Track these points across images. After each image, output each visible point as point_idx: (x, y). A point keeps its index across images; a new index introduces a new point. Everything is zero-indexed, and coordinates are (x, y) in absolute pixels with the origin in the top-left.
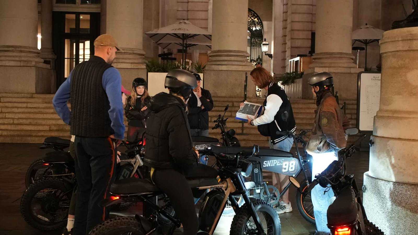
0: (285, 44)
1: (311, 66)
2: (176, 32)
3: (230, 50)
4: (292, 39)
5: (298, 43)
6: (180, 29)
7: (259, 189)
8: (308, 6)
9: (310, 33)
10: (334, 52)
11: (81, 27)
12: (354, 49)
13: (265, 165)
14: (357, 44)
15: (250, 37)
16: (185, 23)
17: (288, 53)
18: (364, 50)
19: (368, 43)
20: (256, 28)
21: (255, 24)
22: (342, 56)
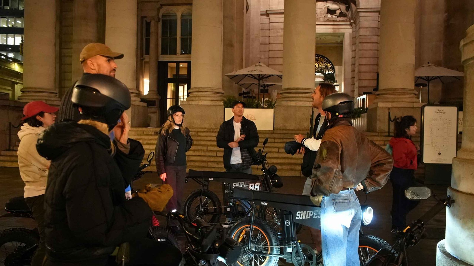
0: (353, 84)
1: (376, 101)
2: (251, 73)
3: (299, 88)
4: (359, 79)
5: (365, 83)
6: (255, 71)
7: (290, 247)
8: (374, 51)
9: (376, 74)
10: (397, 88)
11: (180, 73)
12: (417, 85)
13: (298, 217)
14: (420, 81)
15: (324, 79)
16: (260, 65)
17: (356, 92)
18: (427, 86)
19: (431, 80)
20: (329, 72)
21: (328, 69)
22: (405, 91)
